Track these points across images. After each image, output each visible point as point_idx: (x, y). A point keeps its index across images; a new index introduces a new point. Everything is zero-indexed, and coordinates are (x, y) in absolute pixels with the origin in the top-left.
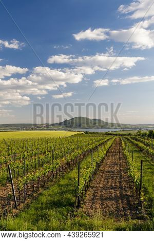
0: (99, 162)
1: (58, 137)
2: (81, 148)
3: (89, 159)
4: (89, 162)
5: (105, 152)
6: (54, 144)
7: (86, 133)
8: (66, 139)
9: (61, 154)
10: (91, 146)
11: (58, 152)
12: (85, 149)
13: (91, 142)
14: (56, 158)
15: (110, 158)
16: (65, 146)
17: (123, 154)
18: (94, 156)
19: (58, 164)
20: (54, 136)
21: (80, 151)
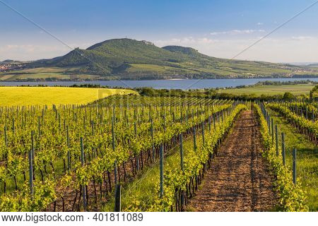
0: (184, 188)
1: (50, 107)
2: (125, 141)
3: (152, 178)
4: (152, 188)
5: (204, 156)
6: (35, 128)
7: (144, 92)
8: (76, 111)
9: (58, 163)
10: (159, 137)
11: (47, 155)
12: (139, 147)
13: (158, 122)
14: (43, 174)
15: (222, 175)
16: (72, 136)
17: (265, 160)
18: (166, 168)
19: (47, 194)
20: (33, 103)
21: (121, 153)
